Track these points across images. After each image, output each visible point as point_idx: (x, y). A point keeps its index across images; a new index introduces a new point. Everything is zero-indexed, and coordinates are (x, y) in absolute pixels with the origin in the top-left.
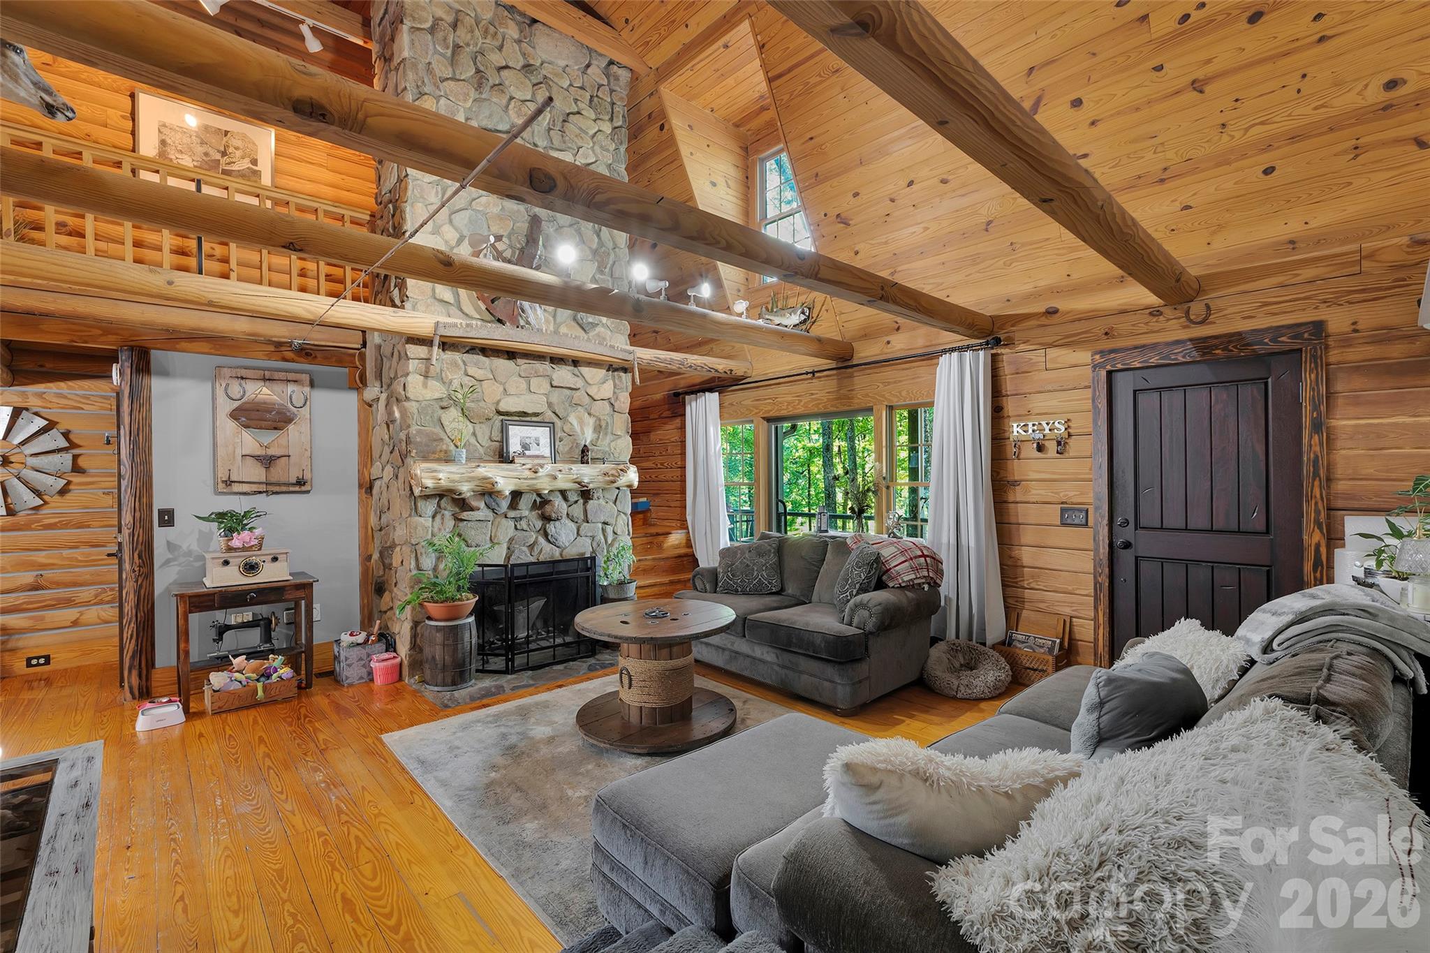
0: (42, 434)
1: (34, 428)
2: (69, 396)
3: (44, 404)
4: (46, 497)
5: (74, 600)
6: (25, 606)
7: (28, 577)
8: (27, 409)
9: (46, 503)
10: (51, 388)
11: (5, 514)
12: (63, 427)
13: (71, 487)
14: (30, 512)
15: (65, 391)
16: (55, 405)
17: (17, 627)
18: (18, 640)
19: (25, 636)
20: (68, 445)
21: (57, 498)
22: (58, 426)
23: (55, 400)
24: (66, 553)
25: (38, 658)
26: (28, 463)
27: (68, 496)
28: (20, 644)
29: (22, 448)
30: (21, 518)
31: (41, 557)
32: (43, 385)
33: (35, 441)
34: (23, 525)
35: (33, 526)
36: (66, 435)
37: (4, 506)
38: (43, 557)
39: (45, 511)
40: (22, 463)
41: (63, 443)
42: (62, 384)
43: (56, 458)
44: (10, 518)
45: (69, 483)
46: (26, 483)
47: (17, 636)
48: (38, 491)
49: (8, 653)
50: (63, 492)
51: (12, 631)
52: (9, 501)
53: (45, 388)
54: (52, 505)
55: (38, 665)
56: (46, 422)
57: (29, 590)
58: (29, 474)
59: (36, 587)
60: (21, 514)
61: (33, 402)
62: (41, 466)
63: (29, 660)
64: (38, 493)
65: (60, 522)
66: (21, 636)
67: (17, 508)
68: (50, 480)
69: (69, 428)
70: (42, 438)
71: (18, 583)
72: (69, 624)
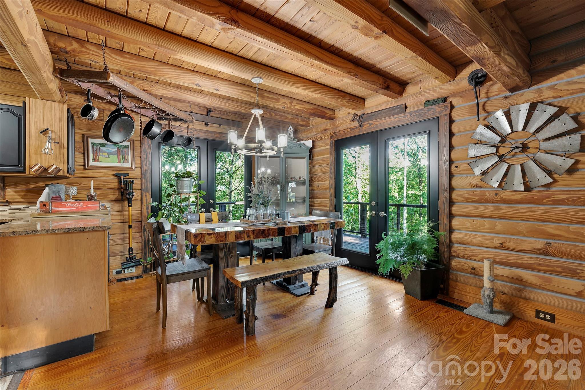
0: (554, 120)
1: (545, 117)
2: (578, 81)
3: (556, 94)
4: (556, 176)
5: (579, 273)
6: (536, 266)
7: (539, 243)
8: (542, 102)
9: (555, 181)
10: (562, 79)
11: (523, 189)
12: (572, 112)
13: (580, 166)
14: (543, 189)
15: (575, 78)
16: (566, 93)
17: (530, 282)
18: (531, 292)
19: (536, 290)
20: (576, 126)
21: (565, 176)
22: (569, 111)
23: (566, 88)
24: (573, 227)
25: (546, 314)
26: (541, 148)
27: (577, 175)
28: (532, 296)
29: (537, 135)
30: (536, 193)
31: (550, 228)
32: (555, 78)
33: (548, 128)
34: (537, 199)
35: (544, 201)
36: (575, 118)
37: (522, 183)
38: (552, 228)
39: (555, 188)
40: (537, 148)
41: (572, 125)
42: (572, 72)
43: (565, 140)
44: (527, 194)
45: (577, 162)
46: (539, 164)
47: (530, 289)
48: (548, 171)
49: (522, 300)
50: (571, 171)
51: (526, 284)
52: (527, 179)
53: (557, 80)
54: (561, 182)
55: (545, 319)
56: (556, 109)
57: (540, 254)
58: (542, 156)
59: (545, 253)
60: (536, 190)
61: (547, 94)
62: (552, 149)
63: (538, 312)
64: (549, 173)
65: (567, 198)
66: (533, 289)
67: (532, 185)
68: (558, 161)
69: (578, 110)
70: (552, 124)
71: (531, 246)
72: (573, 293)
